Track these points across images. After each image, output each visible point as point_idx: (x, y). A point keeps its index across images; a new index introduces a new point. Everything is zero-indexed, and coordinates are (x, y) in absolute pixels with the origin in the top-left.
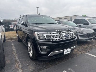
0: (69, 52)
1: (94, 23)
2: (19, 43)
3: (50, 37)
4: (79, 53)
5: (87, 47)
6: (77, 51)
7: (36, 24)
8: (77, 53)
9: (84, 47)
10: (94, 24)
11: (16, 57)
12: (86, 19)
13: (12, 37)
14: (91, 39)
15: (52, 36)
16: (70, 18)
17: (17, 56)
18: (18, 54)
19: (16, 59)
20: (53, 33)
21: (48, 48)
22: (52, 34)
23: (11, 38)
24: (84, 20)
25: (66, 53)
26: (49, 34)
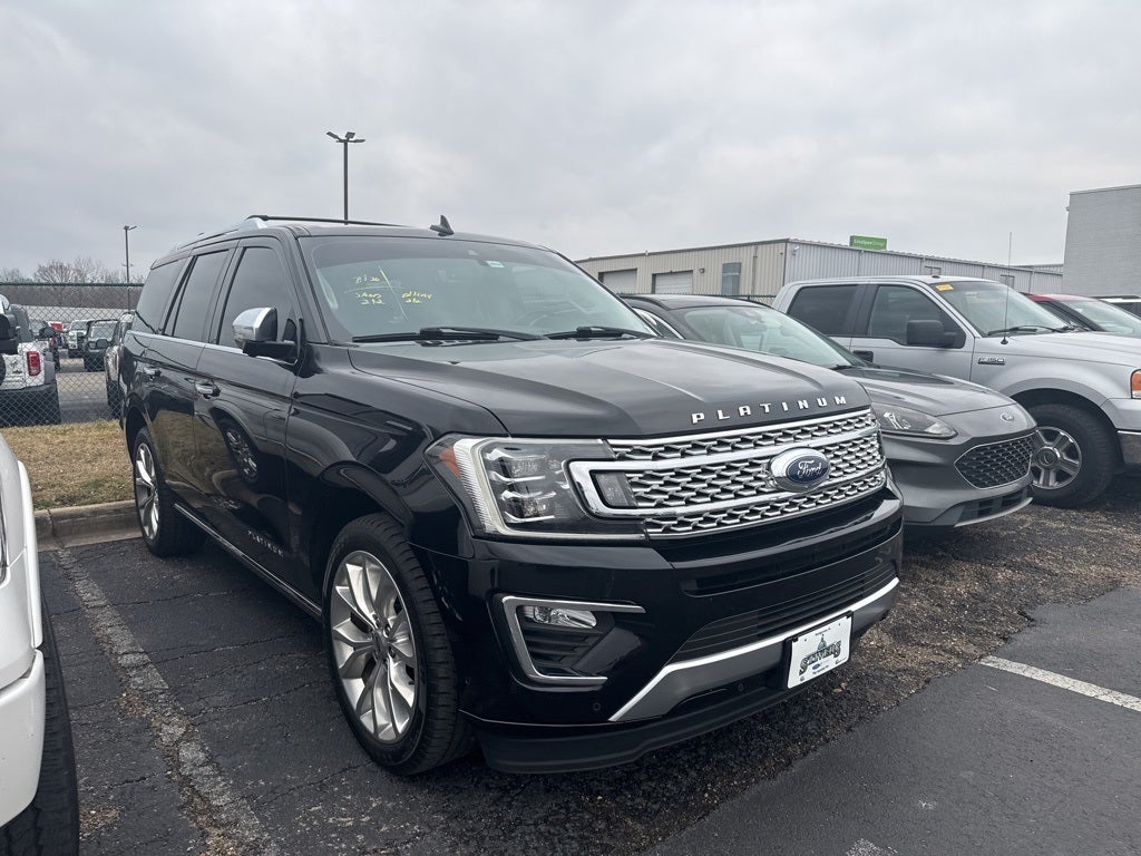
0: (836, 653)
1: (1015, 331)
2: (177, 575)
3: (640, 491)
4: (917, 657)
5: (977, 588)
6: (887, 640)
7: (431, 337)
8: (891, 662)
9: (946, 591)
10: (1015, 341)
11: (189, 753)
12: (929, 279)
13: (63, 501)
14: (1009, 501)
15: (655, 484)
16: (726, 267)
17: (187, 737)
18: (195, 719)
19: (187, 779)
20: (668, 449)
21: (619, 619)
22: (656, 457)
23: (55, 518)
24: (893, 295)
25: (809, 675)
26: (622, 458)
